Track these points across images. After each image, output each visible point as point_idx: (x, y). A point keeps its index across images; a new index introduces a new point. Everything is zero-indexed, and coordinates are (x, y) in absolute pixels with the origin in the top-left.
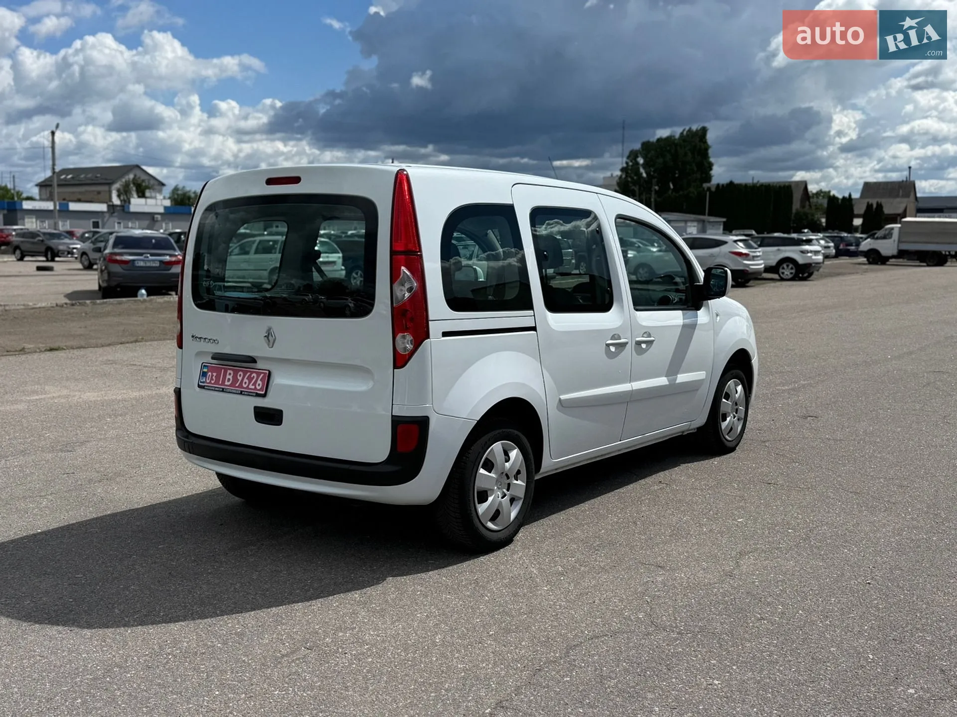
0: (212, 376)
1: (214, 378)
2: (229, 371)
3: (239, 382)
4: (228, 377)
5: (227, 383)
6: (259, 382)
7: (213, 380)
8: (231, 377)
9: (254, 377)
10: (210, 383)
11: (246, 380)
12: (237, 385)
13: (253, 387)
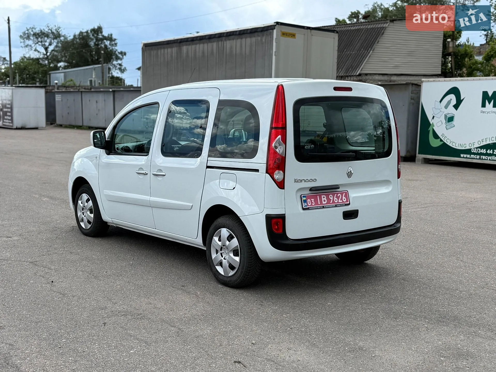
0: (311, 201)
1: (313, 202)
2: (322, 196)
3: (332, 200)
4: (323, 199)
5: (324, 203)
6: (344, 198)
7: (313, 203)
8: (325, 199)
9: (339, 196)
10: (311, 205)
11: (335, 199)
12: (331, 202)
13: (341, 201)
